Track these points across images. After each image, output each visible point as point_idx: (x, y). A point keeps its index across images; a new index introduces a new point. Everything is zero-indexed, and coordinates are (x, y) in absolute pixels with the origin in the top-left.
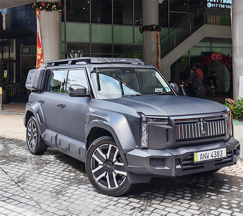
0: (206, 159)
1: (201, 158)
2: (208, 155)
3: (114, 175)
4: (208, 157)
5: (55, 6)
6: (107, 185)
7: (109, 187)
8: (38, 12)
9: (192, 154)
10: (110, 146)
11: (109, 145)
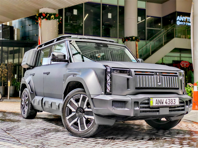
0: (161, 105)
1: (156, 103)
2: (162, 101)
3: (84, 120)
4: (162, 103)
5: (53, 16)
6: (78, 129)
7: (80, 130)
8: (39, 21)
9: (149, 99)
10: (82, 96)
11: (80, 95)
